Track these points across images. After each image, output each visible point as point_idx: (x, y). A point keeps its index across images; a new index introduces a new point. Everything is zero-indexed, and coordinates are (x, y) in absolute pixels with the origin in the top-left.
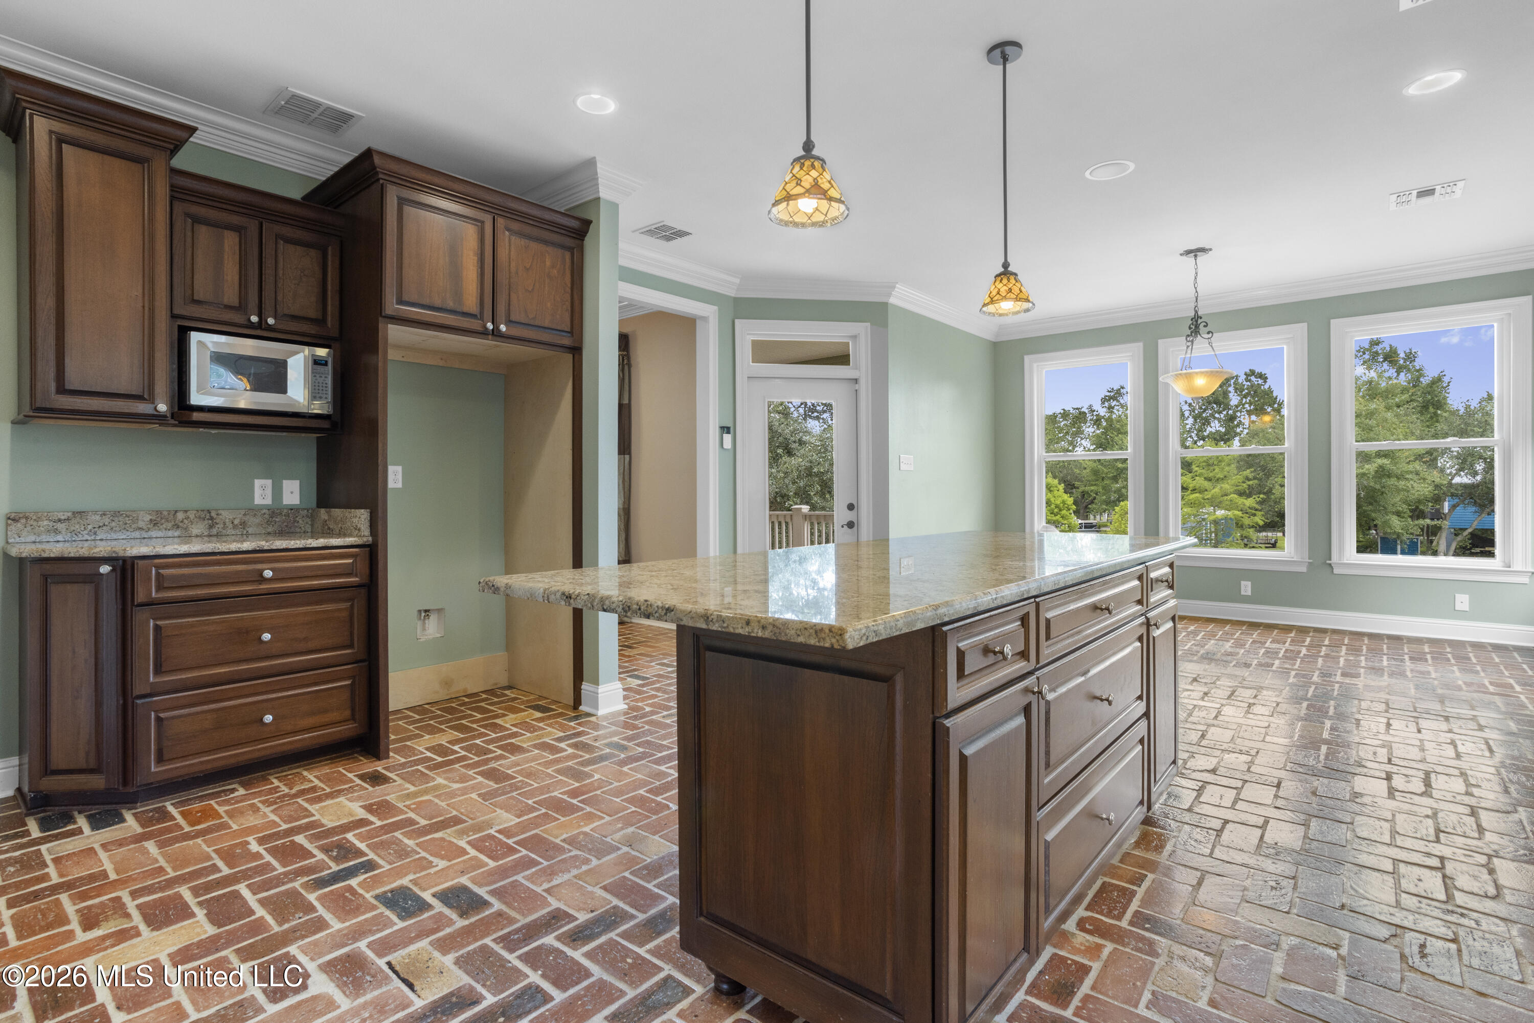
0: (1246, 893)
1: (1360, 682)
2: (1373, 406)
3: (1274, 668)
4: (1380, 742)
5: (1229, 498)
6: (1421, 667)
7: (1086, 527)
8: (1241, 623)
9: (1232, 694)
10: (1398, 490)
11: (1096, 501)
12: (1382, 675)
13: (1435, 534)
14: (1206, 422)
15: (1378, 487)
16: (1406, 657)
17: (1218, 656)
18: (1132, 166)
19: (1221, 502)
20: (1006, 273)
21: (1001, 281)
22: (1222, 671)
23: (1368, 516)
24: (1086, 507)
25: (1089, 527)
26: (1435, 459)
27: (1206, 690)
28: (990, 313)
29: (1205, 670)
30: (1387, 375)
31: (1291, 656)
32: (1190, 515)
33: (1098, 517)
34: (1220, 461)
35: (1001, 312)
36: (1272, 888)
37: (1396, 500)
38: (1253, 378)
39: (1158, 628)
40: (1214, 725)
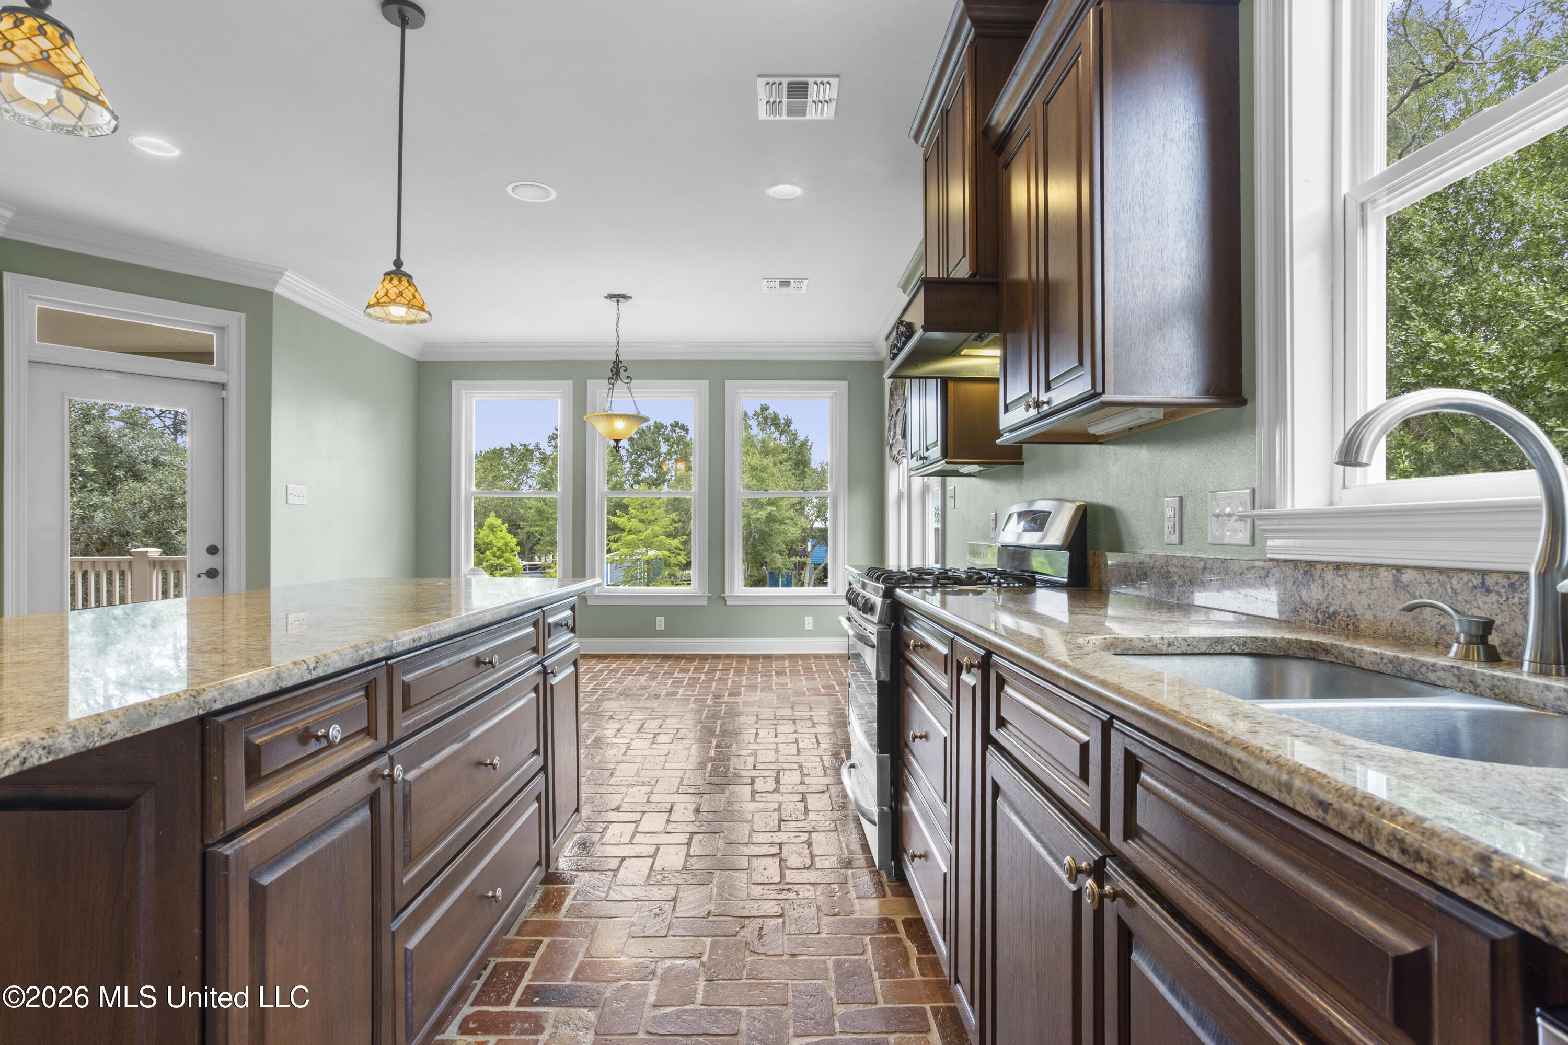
0: (633, 928)
1: (740, 700)
2: (765, 462)
3: (678, 696)
4: (749, 752)
5: (658, 539)
6: (782, 680)
7: (530, 569)
8: (656, 656)
9: (641, 727)
10: (780, 533)
11: (541, 542)
12: (756, 691)
13: (803, 569)
14: (641, 467)
15: (767, 530)
16: (773, 673)
17: (634, 691)
18: (554, 195)
19: (652, 543)
20: (398, 272)
21: (391, 281)
22: (636, 705)
23: (760, 554)
24: (531, 548)
25: (534, 568)
26: (803, 508)
27: (618, 726)
28: (378, 318)
29: (621, 707)
30: (774, 436)
31: (693, 682)
32: (626, 556)
33: (543, 558)
34: (652, 505)
35: (392, 318)
36: (657, 915)
37: (778, 542)
38: (677, 430)
39: (555, 676)
40: (622, 762)
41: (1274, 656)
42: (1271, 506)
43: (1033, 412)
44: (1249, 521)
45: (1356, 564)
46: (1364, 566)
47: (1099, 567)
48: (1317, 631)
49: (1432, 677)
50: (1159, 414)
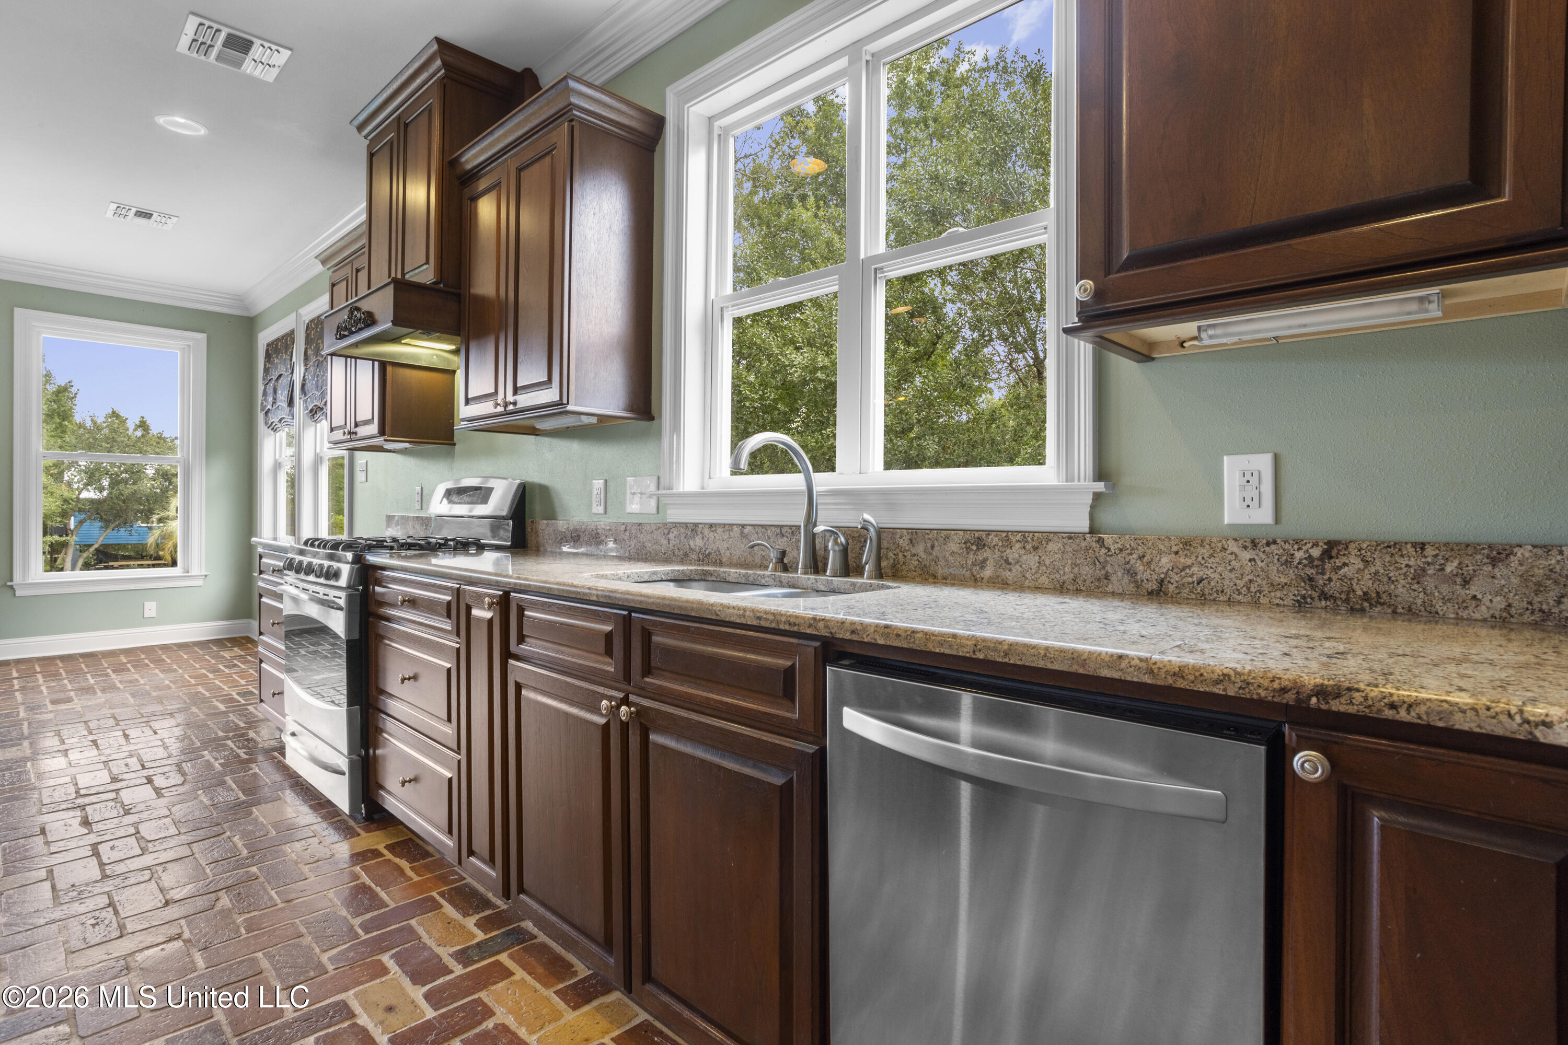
1: (76, 705)
12: (95, 694)
16: (109, 671)
26: (62, 472)
36: (93, 926)
41: (683, 580)
42: (670, 488)
43: (500, 409)
44: (655, 497)
45: (720, 524)
46: (725, 525)
47: (536, 532)
48: (699, 565)
49: (763, 581)
50: (594, 420)
